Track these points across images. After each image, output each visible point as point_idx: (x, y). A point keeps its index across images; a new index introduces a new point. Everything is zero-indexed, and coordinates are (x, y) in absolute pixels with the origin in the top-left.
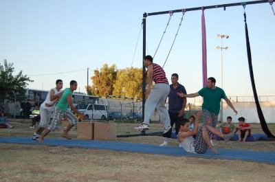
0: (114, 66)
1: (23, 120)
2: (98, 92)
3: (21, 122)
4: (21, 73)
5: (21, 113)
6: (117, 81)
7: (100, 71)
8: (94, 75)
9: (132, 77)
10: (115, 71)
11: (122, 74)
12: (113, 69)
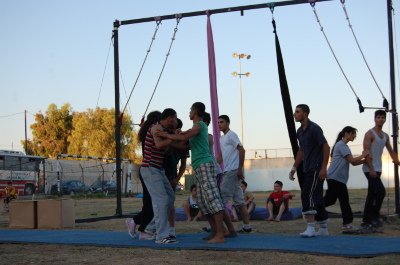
0: (67, 106)
2: (43, 150)
6: (73, 131)
7: (45, 115)
8: (36, 122)
9: (97, 123)
10: (70, 114)
11: (81, 120)
12: (67, 112)
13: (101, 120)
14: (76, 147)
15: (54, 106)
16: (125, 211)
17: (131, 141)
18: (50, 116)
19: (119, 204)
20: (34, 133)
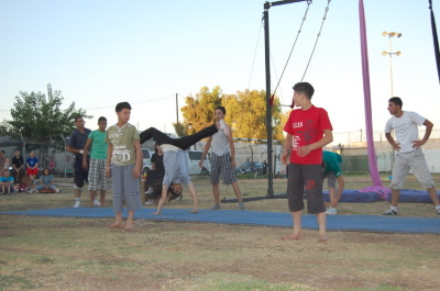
0: (218, 88)
4: (73, 105)
7: (195, 98)
8: (187, 105)
9: (246, 106)
10: (220, 96)
11: (230, 102)
12: (217, 94)
13: (250, 104)
15: (206, 89)
16: (275, 194)
18: (200, 99)
19: (270, 184)
20: (185, 116)
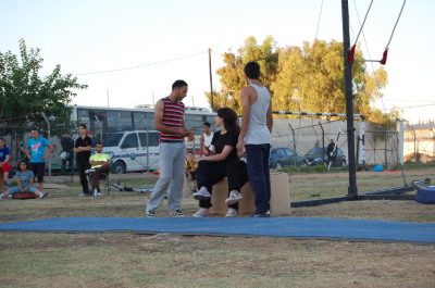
0: (269, 40)
1: (68, 178)
2: (236, 105)
3: (66, 183)
4: (57, 70)
5: (64, 161)
6: (281, 74)
7: (237, 55)
8: (225, 65)
9: (314, 64)
10: (273, 51)
12: (268, 48)
13: (319, 60)
14: (282, 99)
15: (253, 40)
16: (361, 191)
17: (363, 88)
18: (245, 55)
19: (352, 180)
20: (223, 81)
